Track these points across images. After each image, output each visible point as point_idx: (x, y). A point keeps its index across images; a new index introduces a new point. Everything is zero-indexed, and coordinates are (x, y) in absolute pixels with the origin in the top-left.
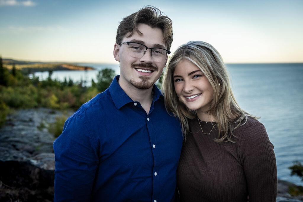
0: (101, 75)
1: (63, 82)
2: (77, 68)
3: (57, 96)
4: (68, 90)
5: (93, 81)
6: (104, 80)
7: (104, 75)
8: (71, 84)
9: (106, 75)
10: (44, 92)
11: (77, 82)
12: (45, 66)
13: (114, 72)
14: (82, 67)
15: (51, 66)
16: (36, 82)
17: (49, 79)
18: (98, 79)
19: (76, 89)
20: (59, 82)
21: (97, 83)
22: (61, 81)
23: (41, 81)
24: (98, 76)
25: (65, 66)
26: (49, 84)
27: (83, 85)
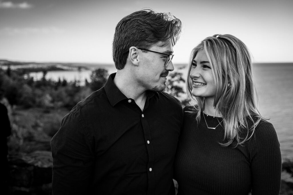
0: (95, 75)
1: (57, 82)
2: (70, 68)
3: (51, 95)
4: (62, 90)
5: (86, 81)
6: (97, 79)
7: (97, 74)
8: (65, 83)
9: (99, 75)
10: (38, 92)
11: (71, 82)
12: (40, 66)
13: (107, 71)
14: (76, 67)
15: (45, 67)
16: (31, 81)
17: (44, 79)
18: (91, 79)
19: (70, 88)
20: (53, 82)
21: (91, 83)
22: (55, 81)
23: (35, 82)
24: (92, 76)
25: (59, 66)
26: (44, 84)
27: (77, 84)
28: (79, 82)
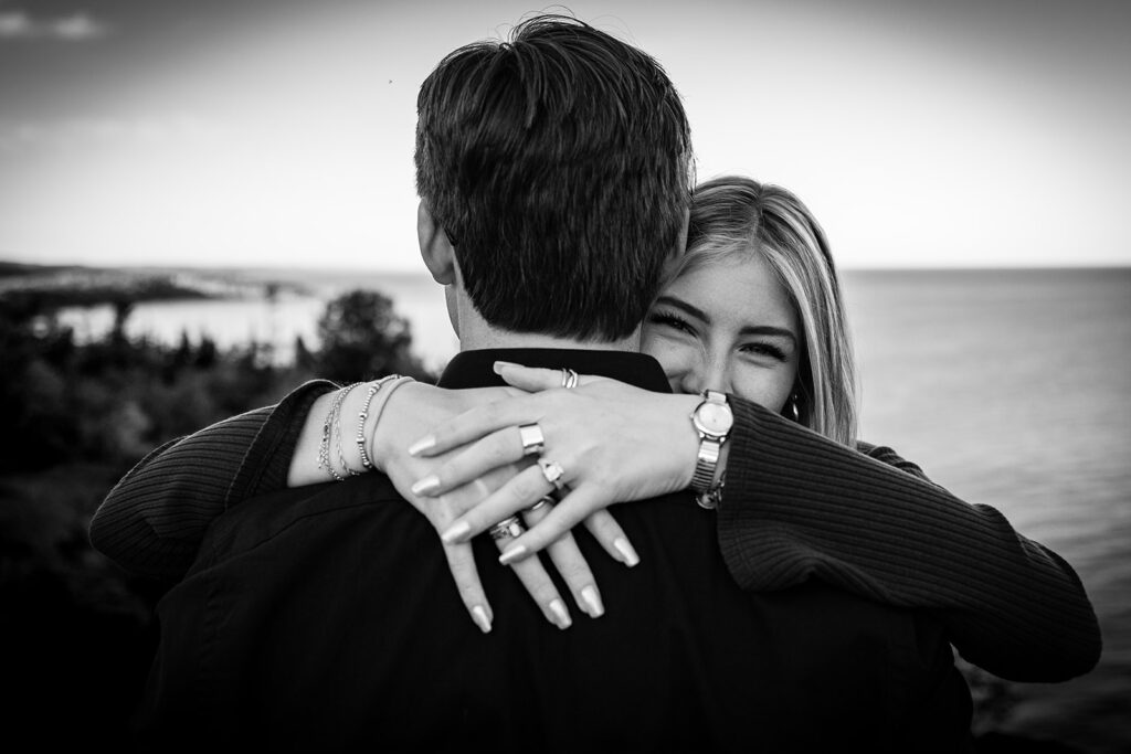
0: (336, 317)
1: (174, 350)
2: (233, 289)
3: (146, 407)
4: (195, 384)
5: (300, 344)
6: (348, 337)
7: (346, 317)
8: (207, 354)
9: (355, 319)
10: (93, 391)
11: (235, 349)
12: (103, 282)
13: (389, 303)
14: (254, 283)
15: (125, 283)
16: (62, 344)
17: (117, 336)
18: (321, 335)
19: (228, 376)
20: (159, 349)
21: (319, 353)
22: (165, 346)
23: (83, 348)
24: (323, 324)
25: (184, 282)
26: (119, 354)
27: (261, 359)
28: (268, 348)
